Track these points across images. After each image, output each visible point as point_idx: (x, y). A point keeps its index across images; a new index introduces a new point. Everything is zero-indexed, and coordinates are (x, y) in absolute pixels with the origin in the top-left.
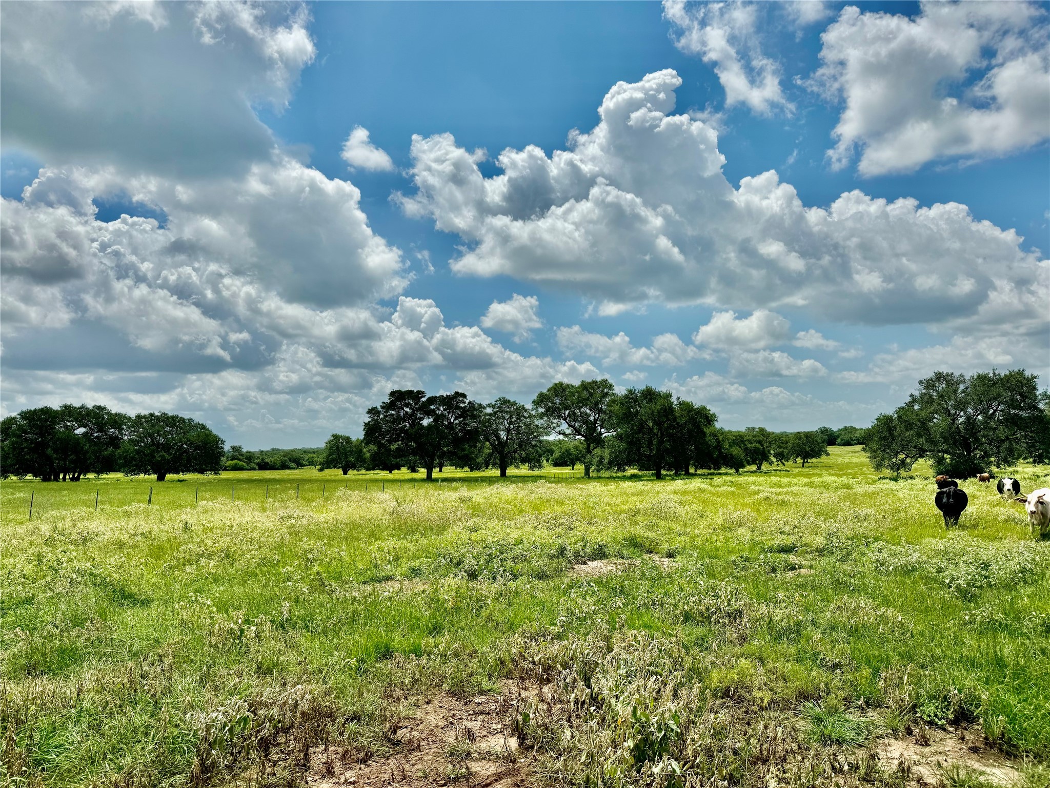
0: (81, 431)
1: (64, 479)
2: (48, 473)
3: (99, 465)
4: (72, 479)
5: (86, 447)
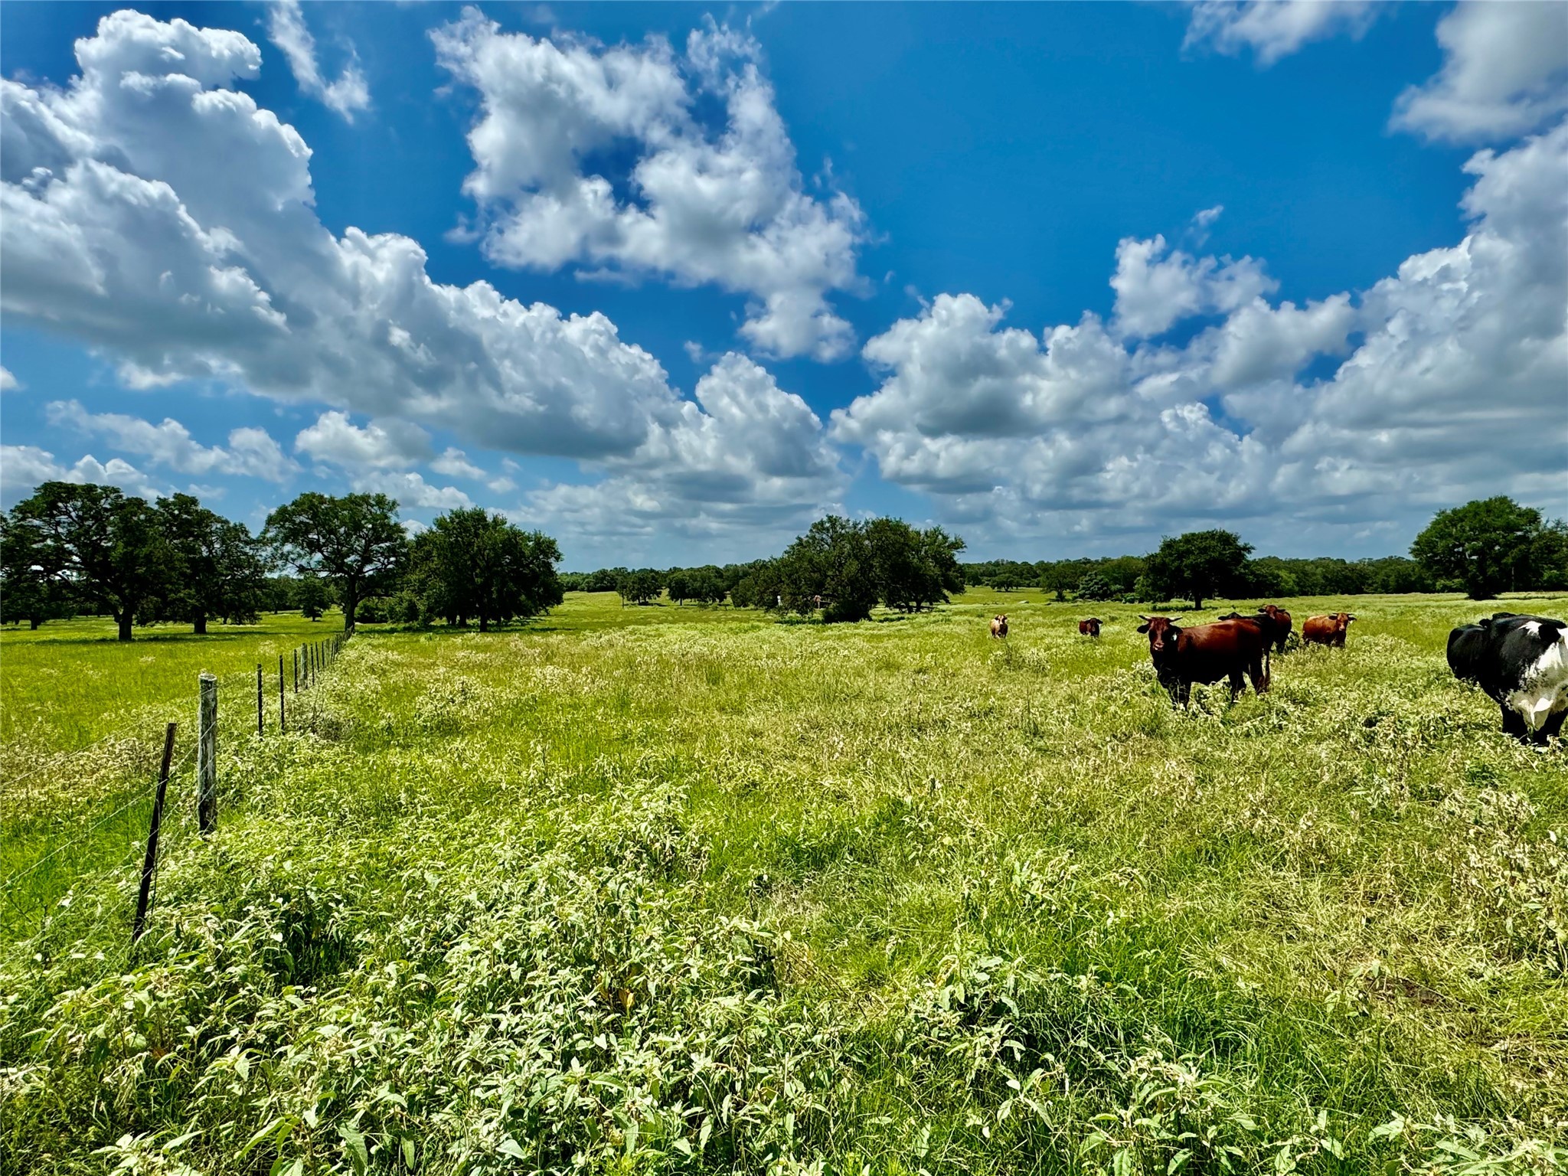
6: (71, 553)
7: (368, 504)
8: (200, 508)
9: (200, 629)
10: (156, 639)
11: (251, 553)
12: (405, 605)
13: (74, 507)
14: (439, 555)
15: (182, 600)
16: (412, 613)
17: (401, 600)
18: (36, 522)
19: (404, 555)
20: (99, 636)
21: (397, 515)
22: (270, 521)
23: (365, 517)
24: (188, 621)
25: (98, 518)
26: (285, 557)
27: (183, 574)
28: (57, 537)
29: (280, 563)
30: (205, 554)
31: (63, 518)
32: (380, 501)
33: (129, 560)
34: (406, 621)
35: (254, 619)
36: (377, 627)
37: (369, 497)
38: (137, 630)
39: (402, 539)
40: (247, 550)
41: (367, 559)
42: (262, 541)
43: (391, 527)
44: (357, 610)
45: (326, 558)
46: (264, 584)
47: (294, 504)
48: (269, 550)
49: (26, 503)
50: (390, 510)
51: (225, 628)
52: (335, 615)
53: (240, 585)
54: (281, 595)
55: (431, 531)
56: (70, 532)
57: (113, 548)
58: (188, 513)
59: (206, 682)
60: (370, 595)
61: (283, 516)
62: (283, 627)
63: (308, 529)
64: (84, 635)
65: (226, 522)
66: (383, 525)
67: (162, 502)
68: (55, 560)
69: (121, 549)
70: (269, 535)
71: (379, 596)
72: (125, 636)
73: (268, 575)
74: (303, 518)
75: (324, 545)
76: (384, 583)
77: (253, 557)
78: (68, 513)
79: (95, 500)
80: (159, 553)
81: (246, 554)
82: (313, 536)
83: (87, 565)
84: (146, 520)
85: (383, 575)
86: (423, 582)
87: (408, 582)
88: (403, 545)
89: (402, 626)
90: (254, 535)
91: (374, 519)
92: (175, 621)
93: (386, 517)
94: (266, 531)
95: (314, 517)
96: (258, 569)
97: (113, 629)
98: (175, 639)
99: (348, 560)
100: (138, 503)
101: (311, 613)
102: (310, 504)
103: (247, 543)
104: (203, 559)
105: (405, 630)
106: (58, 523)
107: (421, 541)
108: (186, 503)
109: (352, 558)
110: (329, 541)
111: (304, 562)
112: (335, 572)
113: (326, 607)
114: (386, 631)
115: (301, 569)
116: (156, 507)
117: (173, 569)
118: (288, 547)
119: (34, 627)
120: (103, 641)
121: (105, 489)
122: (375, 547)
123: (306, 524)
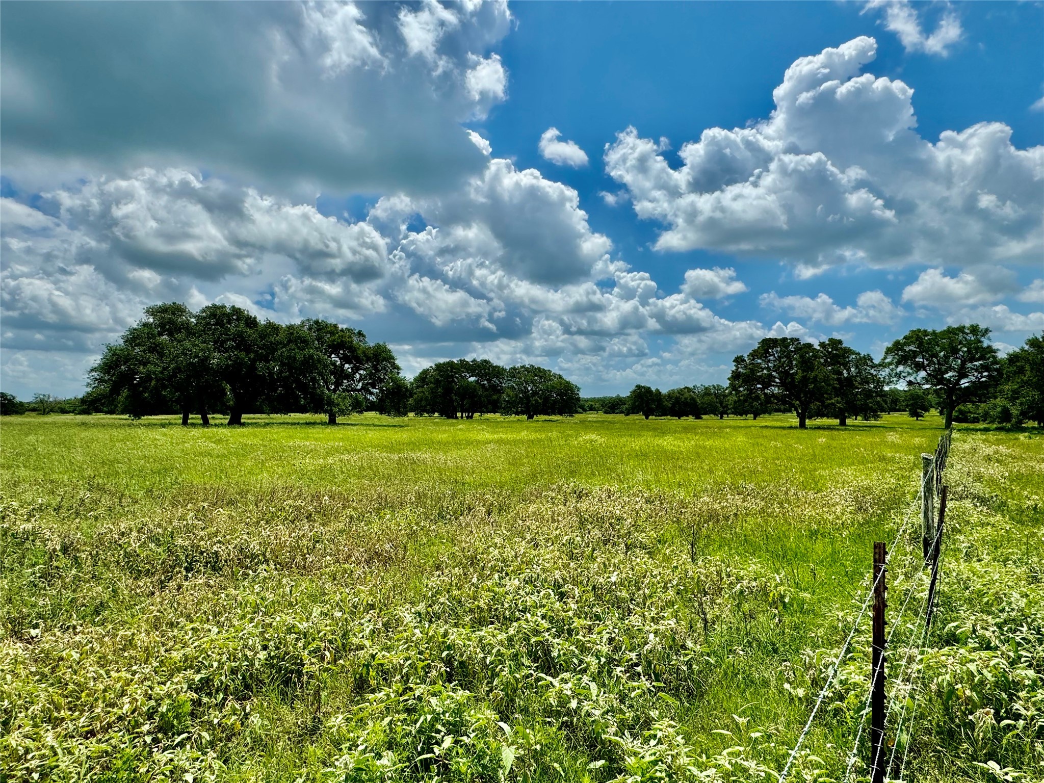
0: (472, 379)
1: (462, 417)
2: (449, 413)
3: (490, 407)
4: (468, 417)
5: (480, 393)
6: (775, 377)
7: (963, 333)
8: (843, 346)
9: (843, 423)
10: (819, 428)
11: (875, 373)
12: (999, 409)
13: (776, 351)
14: (1032, 370)
15: (833, 404)
16: (1005, 416)
17: (995, 406)
18: (759, 361)
19: (996, 370)
20: (788, 425)
21: (989, 339)
22: (889, 351)
23: (960, 343)
24: (836, 418)
25: (788, 357)
26: (898, 376)
27: (834, 388)
28: (768, 368)
29: (895, 379)
30: (846, 375)
31: (771, 358)
32: (974, 329)
33: (805, 380)
34: (999, 423)
35: (876, 417)
36: (972, 426)
37: (964, 327)
38: (807, 422)
39: (995, 357)
40: (872, 371)
41: (962, 374)
42: (883, 365)
43: (984, 349)
44: (954, 413)
45: (929, 375)
46: (883, 394)
47: (905, 338)
48: (887, 370)
49: (754, 351)
50: (983, 335)
51: (857, 422)
52: (934, 417)
53: (868, 394)
54: (895, 401)
55: (1023, 350)
56: (775, 366)
57: (796, 373)
58: (836, 350)
59: (927, 459)
60: (965, 401)
61: (897, 347)
62: (896, 423)
63: (915, 354)
64: (779, 424)
65: (859, 354)
66: (977, 349)
67: (822, 345)
68: (767, 382)
69: (800, 374)
70: (887, 361)
71: (973, 403)
72: (802, 425)
73: (886, 388)
74: (912, 348)
75: (928, 365)
76: (978, 392)
77: (876, 376)
78: (773, 355)
79: (787, 347)
80: (821, 376)
81: (871, 374)
82: (918, 359)
83: (783, 384)
84: (813, 356)
85: (977, 386)
86: (1015, 392)
87: (1001, 391)
88: (996, 362)
89: (995, 426)
90: (877, 361)
91: (969, 344)
92: (828, 417)
93: (981, 342)
94: (885, 358)
95: (920, 345)
96: (879, 383)
97: (795, 421)
98: (829, 428)
99: (946, 376)
100: (809, 346)
101: (915, 414)
102: (917, 337)
103: (872, 367)
104: (846, 378)
105: (997, 429)
106: (769, 361)
107: (1013, 359)
108: (835, 343)
109: (950, 374)
110: (931, 363)
111: (912, 378)
112: (936, 385)
113: (927, 410)
114: (980, 430)
115: (910, 383)
116: (818, 348)
117: (828, 385)
118: (901, 368)
119: (755, 419)
120: (791, 428)
121: (792, 339)
122: (969, 365)
123: (914, 352)
